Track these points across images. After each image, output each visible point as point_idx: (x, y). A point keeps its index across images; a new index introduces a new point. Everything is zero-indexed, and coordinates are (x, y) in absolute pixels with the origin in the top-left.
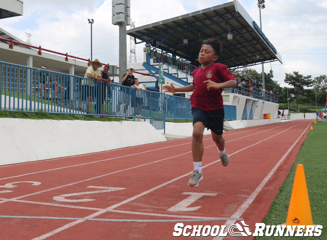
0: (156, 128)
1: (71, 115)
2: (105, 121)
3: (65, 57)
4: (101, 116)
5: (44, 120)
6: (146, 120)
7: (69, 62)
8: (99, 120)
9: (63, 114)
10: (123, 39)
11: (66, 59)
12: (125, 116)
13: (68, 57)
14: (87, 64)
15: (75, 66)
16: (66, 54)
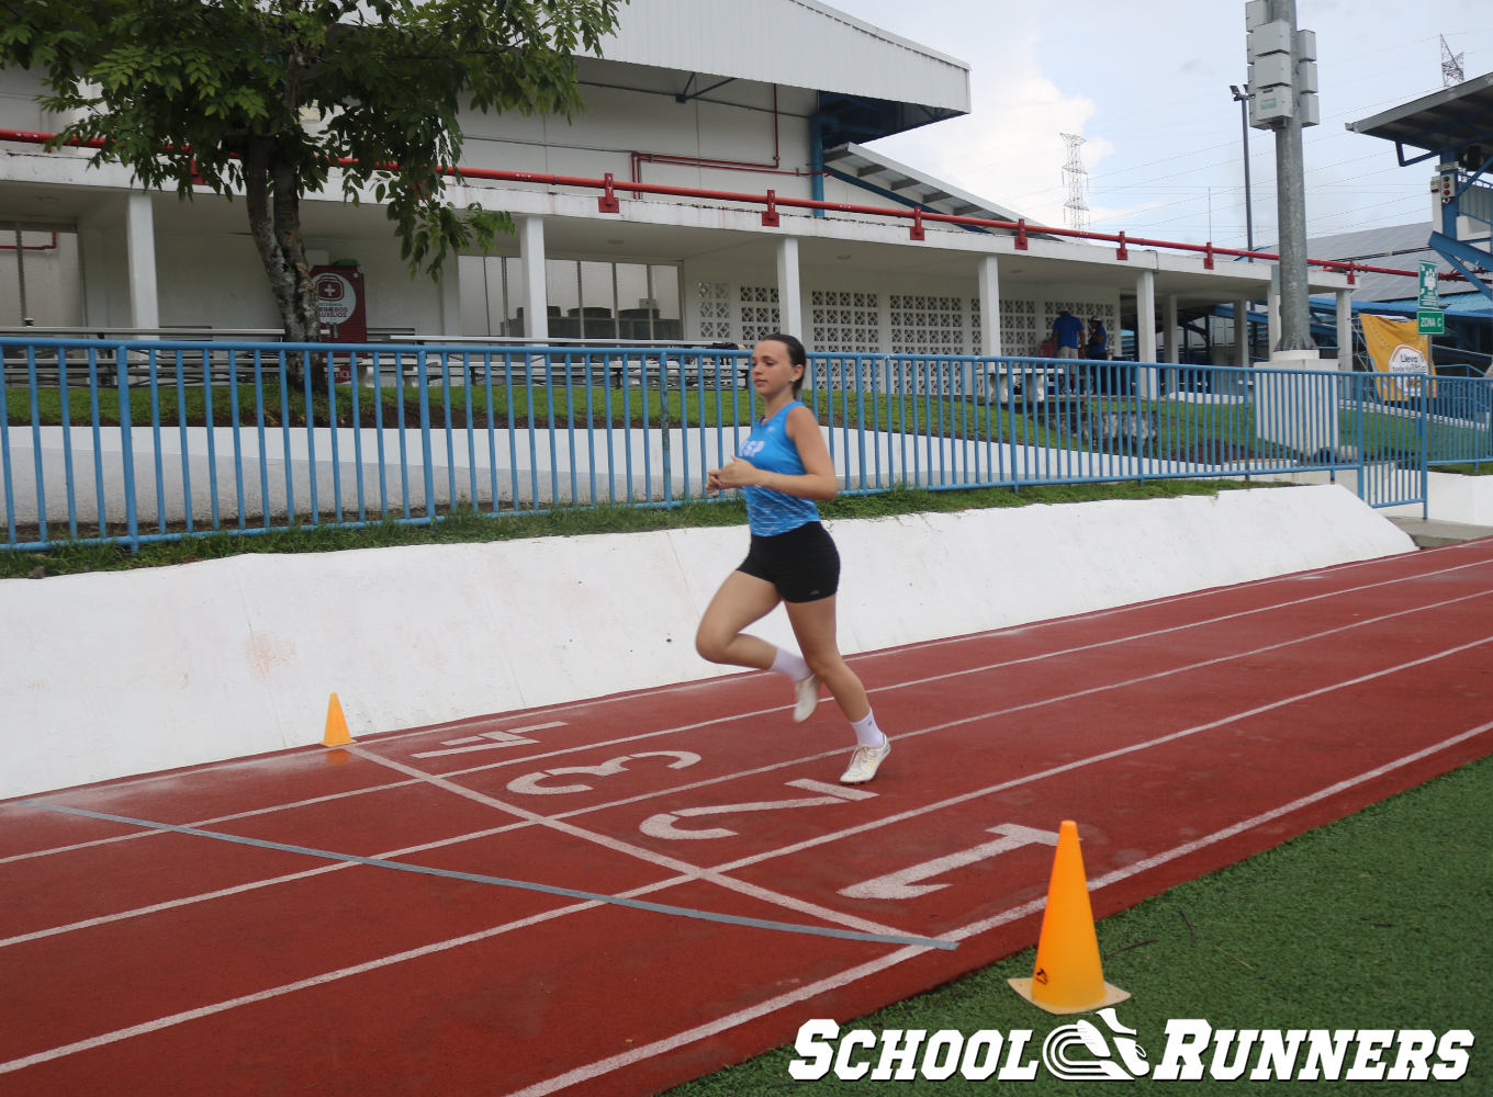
0: (1373, 502)
1: (1016, 488)
2: (1152, 495)
3: (1118, 245)
4: (1139, 480)
5: (903, 517)
6: (1337, 473)
7: (1131, 262)
8: (1125, 497)
9: (987, 488)
10: (1292, 180)
11: (1122, 254)
12: (1246, 472)
13: (1128, 246)
14: (1202, 263)
15: (1155, 272)
16: (1118, 234)
